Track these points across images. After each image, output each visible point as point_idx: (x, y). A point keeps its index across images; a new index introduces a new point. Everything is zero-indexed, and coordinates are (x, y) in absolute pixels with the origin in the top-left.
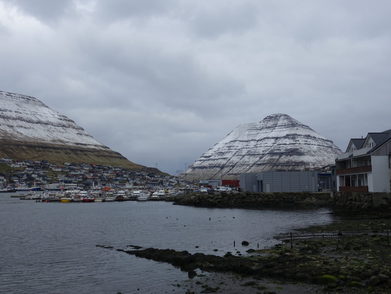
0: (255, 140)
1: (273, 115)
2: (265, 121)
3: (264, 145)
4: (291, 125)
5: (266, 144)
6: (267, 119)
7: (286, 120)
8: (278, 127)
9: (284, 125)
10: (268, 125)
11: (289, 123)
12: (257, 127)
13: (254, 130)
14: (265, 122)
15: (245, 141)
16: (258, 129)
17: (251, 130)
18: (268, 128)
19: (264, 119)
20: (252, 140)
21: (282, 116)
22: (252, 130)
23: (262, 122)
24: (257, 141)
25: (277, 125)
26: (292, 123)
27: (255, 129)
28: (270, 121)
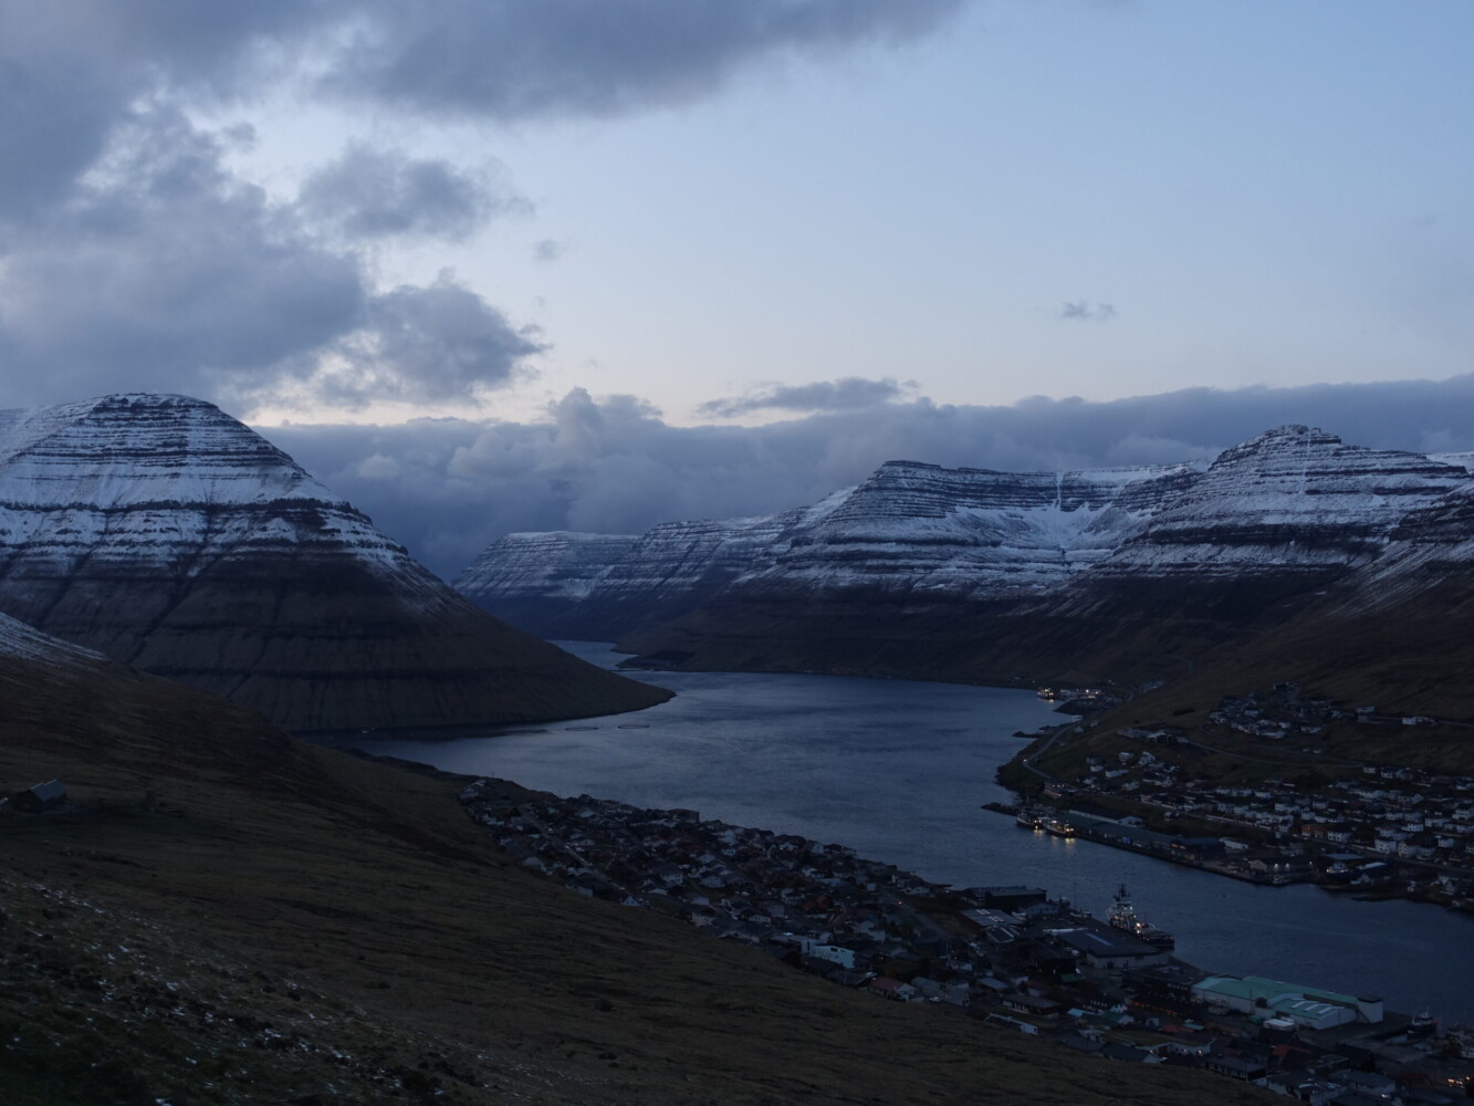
0: (93, 508)
1: (143, 400)
2: (106, 419)
3: (164, 537)
4: (256, 453)
5: (172, 533)
6: (113, 410)
7: (219, 428)
8: (195, 460)
9: (219, 449)
10: (130, 443)
11: (244, 445)
12: (71, 442)
13: (59, 455)
14: (106, 423)
15: (31, 508)
16: (80, 455)
17: (44, 454)
18: (136, 454)
19: (97, 410)
20: (80, 507)
21: (194, 406)
22: (48, 455)
23: (87, 422)
24: (104, 511)
25: (188, 449)
26: (259, 448)
27: (64, 455)
28: (136, 425)
